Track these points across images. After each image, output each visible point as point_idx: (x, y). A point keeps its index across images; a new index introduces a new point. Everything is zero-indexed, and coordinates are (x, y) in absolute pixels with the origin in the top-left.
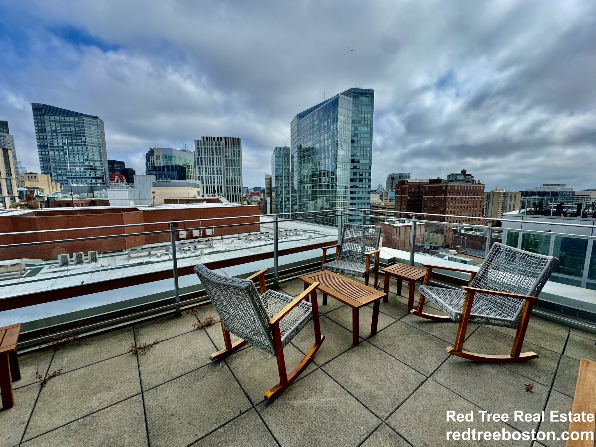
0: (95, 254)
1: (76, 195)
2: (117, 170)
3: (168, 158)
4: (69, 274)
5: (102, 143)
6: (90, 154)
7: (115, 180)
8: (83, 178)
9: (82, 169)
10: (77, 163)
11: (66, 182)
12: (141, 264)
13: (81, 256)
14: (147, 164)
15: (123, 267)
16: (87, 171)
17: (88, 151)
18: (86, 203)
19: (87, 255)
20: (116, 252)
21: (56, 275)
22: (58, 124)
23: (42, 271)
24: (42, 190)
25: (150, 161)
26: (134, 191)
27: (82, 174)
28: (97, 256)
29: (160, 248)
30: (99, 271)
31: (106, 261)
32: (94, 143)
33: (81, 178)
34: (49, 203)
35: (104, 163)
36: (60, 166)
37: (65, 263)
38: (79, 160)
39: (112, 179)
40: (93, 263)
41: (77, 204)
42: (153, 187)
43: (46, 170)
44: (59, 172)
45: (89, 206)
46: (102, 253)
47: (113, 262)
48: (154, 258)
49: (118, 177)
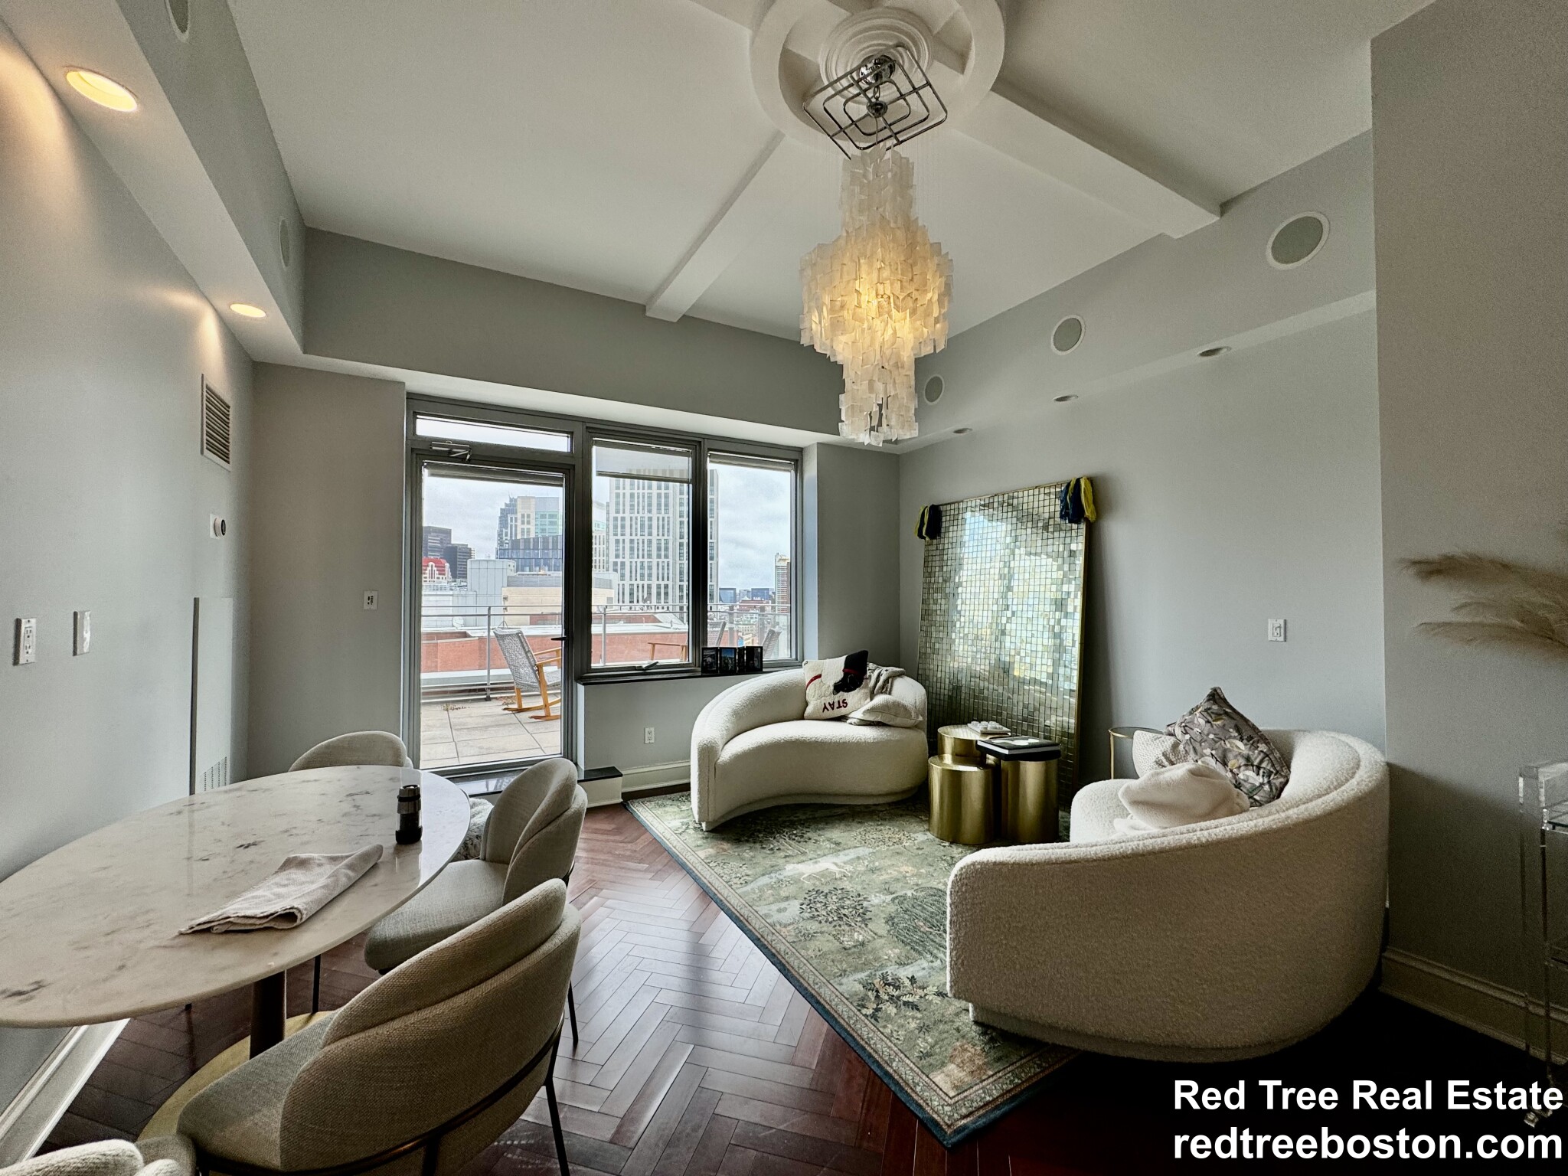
2: (435, 551)
3: (547, 520)
7: (428, 572)
14: (500, 534)
25: (507, 528)
26: (465, 595)
42: (508, 586)
49: (434, 564)
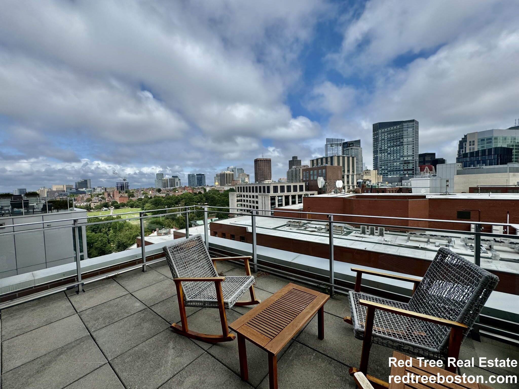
0: (383, 230)
1: (389, 184)
2: (428, 162)
3: (485, 141)
4: (363, 240)
5: (415, 140)
6: (405, 151)
7: (425, 170)
8: (398, 170)
9: (398, 164)
10: (395, 159)
11: (387, 175)
12: (417, 248)
13: (374, 229)
14: (459, 152)
15: (400, 246)
16: (402, 165)
17: (403, 149)
18: (395, 190)
19: (377, 230)
20: (400, 232)
21: (357, 239)
22: (386, 134)
23: (352, 234)
24: (370, 181)
25: (463, 148)
26: (436, 180)
27: (398, 168)
28: (384, 232)
29: (440, 237)
30: (381, 244)
31: (389, 238)
32: (409, 142)
33: (396, 171)
34: (372, 189)
35: (416, 157)
36: (384, 163)
37: (364, 232)
38: (397, 157)
39: (422, 170)
40: (381, 237)
41: (389, 191)
42: (457, 174)
43: (376, 167)
44: (383, 167)
45: (398, 192)
46: (389, 231)
47: (394, 239)
48: (432, 246)
49: (427, 167)
